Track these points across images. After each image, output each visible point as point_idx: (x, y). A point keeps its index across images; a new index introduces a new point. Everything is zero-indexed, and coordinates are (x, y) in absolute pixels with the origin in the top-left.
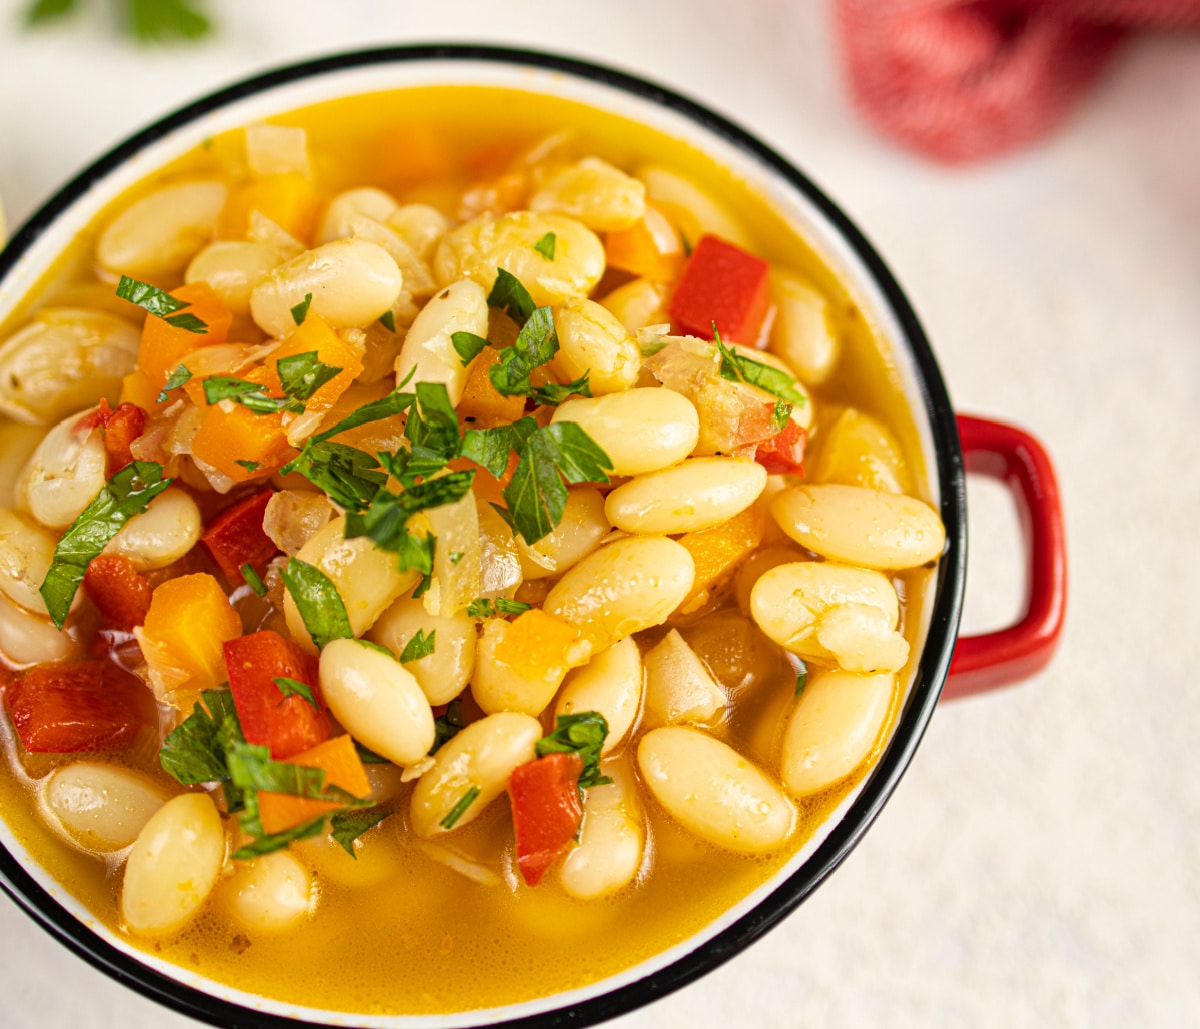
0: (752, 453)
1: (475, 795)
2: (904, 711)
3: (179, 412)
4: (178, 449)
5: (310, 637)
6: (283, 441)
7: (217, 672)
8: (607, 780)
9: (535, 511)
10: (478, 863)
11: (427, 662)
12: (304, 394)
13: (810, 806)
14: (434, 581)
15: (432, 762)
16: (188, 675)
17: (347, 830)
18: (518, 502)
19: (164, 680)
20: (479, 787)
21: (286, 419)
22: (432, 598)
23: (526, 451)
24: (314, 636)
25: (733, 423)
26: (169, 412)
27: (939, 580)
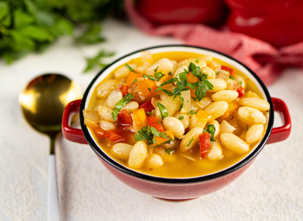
0: (236, 90)
1: (193, 139)
2: (266, 131)
3: (135, 87)
4: (135, 91)
5: (161, 116)
6: (155, 85)
7: (145, 122)
8: (215, 141)
9: (200, 95)
10: (191, 157)
11: (183, 120)
12: (159, 79)
13: (251, 146)
14: (183, 107)
15: (184, 136)
16: (140, 123)
17: (168, 151)
18: (197, 94)
19: (136, 124)
20: (194, 138)
21: (156, 82)
22: (183, 110)
23: (198, 86)
24: (162, 116)
25: (232, 86)
26: (133, 87)
27: (270, 113)
